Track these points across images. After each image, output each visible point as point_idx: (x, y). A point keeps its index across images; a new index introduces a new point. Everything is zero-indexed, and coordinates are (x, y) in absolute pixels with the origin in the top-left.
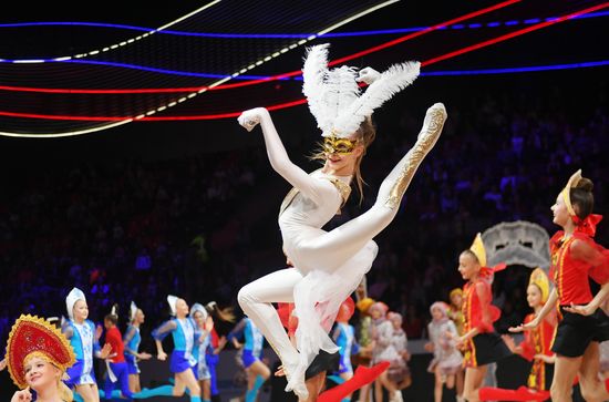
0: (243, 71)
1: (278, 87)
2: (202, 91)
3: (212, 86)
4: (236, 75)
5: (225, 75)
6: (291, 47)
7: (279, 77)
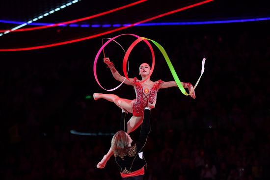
0: (35, 20)
1: (59, 31)
2: (7, 32)
3: (13, 30)
4: (30, 22)
5: (23, 22)
6: (68, 5)
7: (60, 25)
